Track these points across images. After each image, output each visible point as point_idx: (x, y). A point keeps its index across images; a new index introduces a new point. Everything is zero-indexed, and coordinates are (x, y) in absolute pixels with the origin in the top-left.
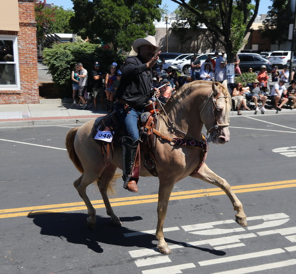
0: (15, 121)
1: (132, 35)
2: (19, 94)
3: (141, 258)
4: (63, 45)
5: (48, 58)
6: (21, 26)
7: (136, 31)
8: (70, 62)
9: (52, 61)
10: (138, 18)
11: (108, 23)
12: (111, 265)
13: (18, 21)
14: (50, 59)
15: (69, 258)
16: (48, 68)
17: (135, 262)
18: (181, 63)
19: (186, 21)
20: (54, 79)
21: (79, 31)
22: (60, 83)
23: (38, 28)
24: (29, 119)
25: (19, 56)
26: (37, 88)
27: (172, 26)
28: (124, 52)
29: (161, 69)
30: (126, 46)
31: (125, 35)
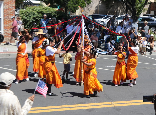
8: (36, 18)
14: (24, 16)
18: (106, 21)
25: (4, 13)
31: (73, 3)
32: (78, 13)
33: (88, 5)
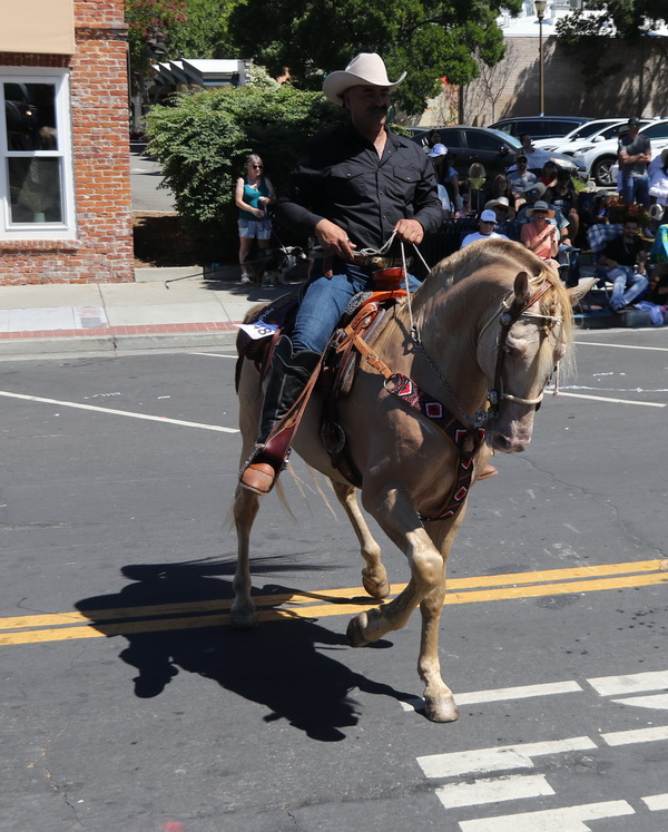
0: (60, 339)
1: (428, 61)
2: (72, 252)
3: (456, 780)
4: (209, 95)
5: (162, 137)
6: (82, 37)
7: (443, 48)
8: (232, 150)
9: (174, 148)
10: (449, 6)
11: (351, 25)
12: (361, 800)
13: (71, 23)
14: (170, 140)
15: (226, 774)
16: (161, 169)
17: (438, 792)
18: (586, 150)
19: (603, 12)
20: (181, 206)
21: (259, 52)
22: (198, 216)
23: (132, 45)
24: (100, 329)
25: (73, 132)
26: (127, 232)
27: (558, 29)
28: (401, 115)
29: (521, 170)
30: (410, 96)
31: (407, 60)
33: (487, 69)
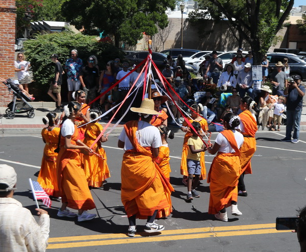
5: (29, 51)
7: (144, 21)
9: (33, 55)
10: (147, 6)
11: (109, 11)
14: (32, 52)
19: (206, 11)
20: (35, 77)
21: (73, 20)
22: (41, 82)
23: (18, 15)
27: (189, 16)
28: (127, 46)
30: (131, 39)
31: (130, 25)
32: (141, 46)
33: (161, 30)
